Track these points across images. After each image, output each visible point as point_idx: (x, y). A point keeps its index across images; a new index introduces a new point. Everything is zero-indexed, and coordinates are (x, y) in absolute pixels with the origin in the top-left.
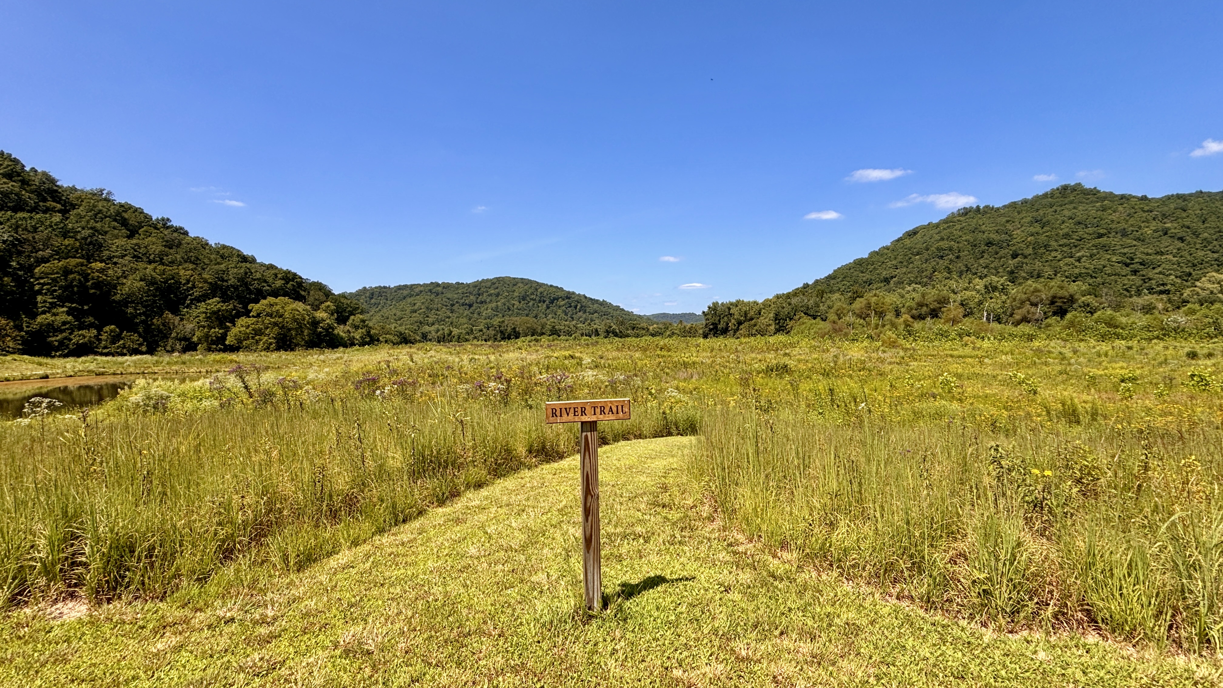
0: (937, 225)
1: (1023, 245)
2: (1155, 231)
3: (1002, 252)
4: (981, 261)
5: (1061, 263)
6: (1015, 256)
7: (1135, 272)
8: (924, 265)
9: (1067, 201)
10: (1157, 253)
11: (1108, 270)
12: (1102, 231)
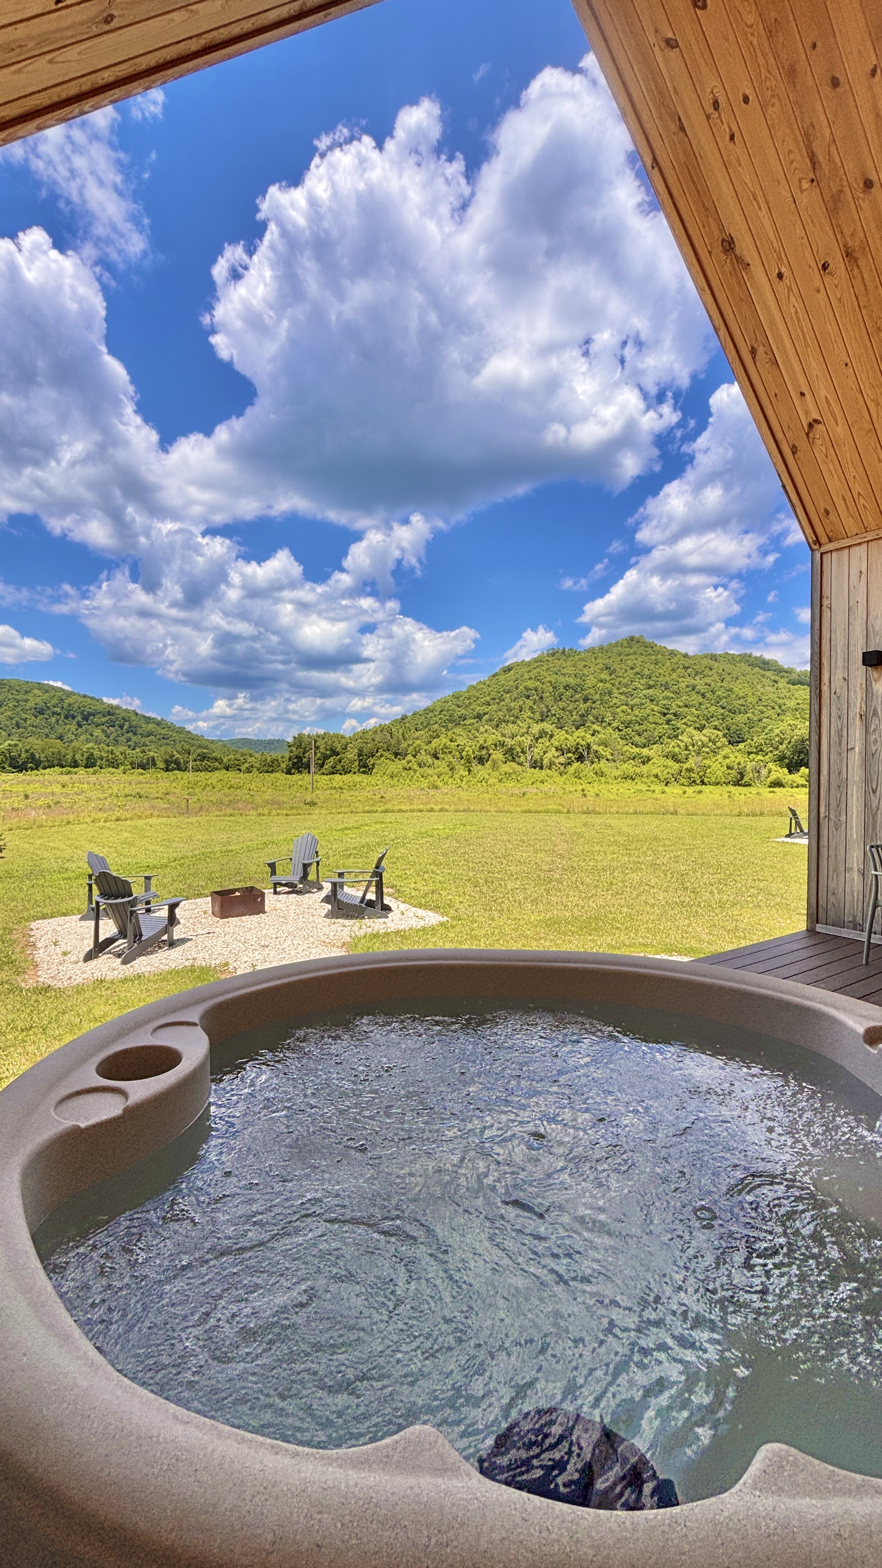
0: (529, 664)
1: (592, 691)
2: (687, 686)
3: (578, 696)
4: (560, 704)
5: (618, 710)
6: (586, 700)
7: (668, 722)
8: (513, 704)
9: (631, 651)
10: (686, 706)
11: (651, 719)
12: (652, 683)
